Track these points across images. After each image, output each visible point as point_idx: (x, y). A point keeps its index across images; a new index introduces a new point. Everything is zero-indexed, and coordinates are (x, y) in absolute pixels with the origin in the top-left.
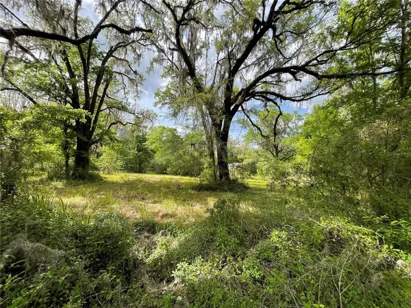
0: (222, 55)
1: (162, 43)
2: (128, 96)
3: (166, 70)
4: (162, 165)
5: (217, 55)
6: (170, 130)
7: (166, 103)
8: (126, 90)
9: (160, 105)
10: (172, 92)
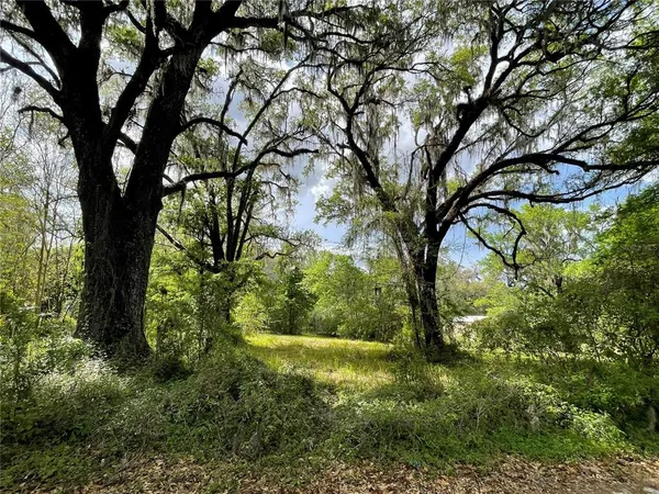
0: (424, 132)
1: (326, 131)
2: (277, 212)
3: (333, 167)
4: (328, 320)
5: (414, 133)
6: (342, 259)
7: (334, 216)
8: (274, 204)
9: (324, 220)
10: (343, 197)
